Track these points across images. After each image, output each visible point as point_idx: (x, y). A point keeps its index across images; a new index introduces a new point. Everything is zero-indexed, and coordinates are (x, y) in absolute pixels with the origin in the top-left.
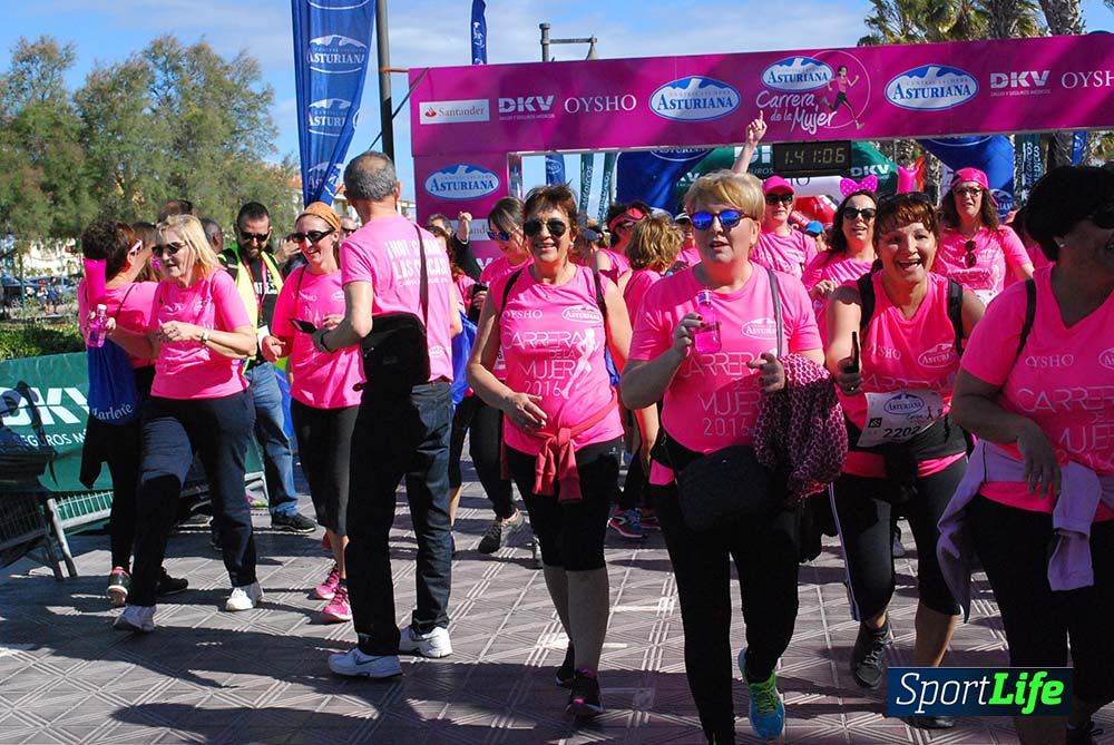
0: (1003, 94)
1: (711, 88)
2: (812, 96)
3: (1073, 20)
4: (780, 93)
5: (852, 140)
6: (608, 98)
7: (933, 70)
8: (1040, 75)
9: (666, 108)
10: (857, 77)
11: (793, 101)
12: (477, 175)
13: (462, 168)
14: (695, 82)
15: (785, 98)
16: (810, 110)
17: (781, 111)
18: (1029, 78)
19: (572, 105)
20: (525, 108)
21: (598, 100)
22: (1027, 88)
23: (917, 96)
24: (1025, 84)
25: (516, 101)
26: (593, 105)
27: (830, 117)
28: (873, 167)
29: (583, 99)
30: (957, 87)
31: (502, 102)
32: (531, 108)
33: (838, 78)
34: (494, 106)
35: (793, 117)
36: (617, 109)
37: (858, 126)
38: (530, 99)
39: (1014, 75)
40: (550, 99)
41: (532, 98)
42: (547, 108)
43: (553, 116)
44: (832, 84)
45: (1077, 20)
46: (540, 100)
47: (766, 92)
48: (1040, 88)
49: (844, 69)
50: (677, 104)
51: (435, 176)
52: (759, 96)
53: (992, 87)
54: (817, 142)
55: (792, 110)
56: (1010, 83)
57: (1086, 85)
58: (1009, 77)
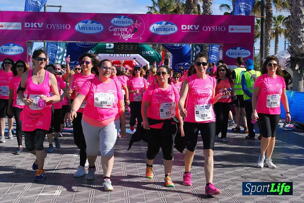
0: (185, 31)
1: (95, 24)
2: (127, 28)
3: (209, 11)
4: (117, 27)
5: (139, 43)
6: (61, 25)
7: (164, 23)
8: (196, 26)
9: (80, 29)
10: (141, 23)
11: (121, 29)
12: (16, 48)
13: (11, 45)
14: (90, 21)
15: (118, 29)
16: (126, 33)
17: (117, 32)
18: (193, 27)
19: (49, 26)
20: (34, 26)
21: (58, 25)
22: (192, 30)
23: (159, 31)
24: (192, 29)
25: (31, 24)
26: (56, 27)
27: (132, 35)
28: (149, 52)
29: (53, 25)
30: (171, 28)
31: (26, 24)
32: (35, 26)
33: (135, 23)
34: (23, 25)
35: (120, 35)
36: (64, 28)
37: (141, 39)
38: (35, 24)
39: (189, 26)
40: (42, 24)
41: (36, 23)
42: (41, 27)
43: (43, 29)
44: (133, 25)
45: (210, 11)
46: (39, 24)
47: (112, 26)
48: (196, 30)
49: (137, 20)
50: (83, 28)
51: (2, 47)
52: (110, 27)
53: (182, 29)
54: (128, 43)
55: (120, 32)
56: (187, 28)
57: (210, 30)
58: (187, 26)
